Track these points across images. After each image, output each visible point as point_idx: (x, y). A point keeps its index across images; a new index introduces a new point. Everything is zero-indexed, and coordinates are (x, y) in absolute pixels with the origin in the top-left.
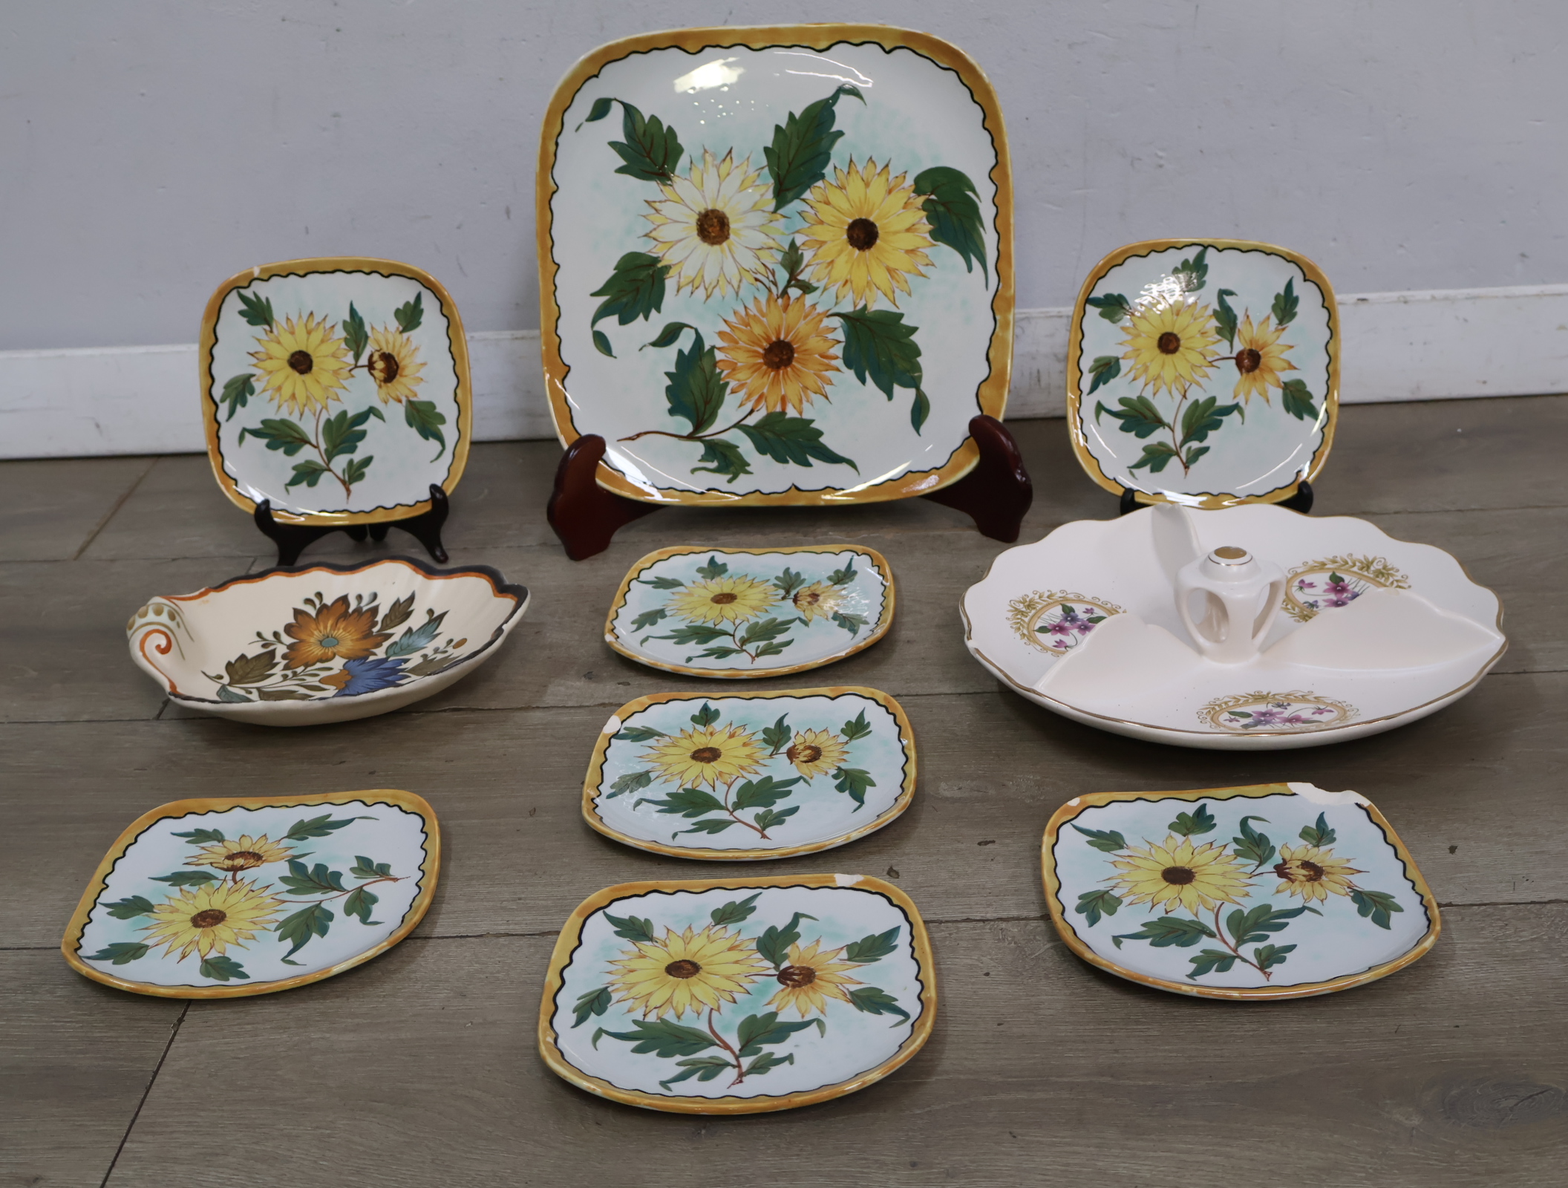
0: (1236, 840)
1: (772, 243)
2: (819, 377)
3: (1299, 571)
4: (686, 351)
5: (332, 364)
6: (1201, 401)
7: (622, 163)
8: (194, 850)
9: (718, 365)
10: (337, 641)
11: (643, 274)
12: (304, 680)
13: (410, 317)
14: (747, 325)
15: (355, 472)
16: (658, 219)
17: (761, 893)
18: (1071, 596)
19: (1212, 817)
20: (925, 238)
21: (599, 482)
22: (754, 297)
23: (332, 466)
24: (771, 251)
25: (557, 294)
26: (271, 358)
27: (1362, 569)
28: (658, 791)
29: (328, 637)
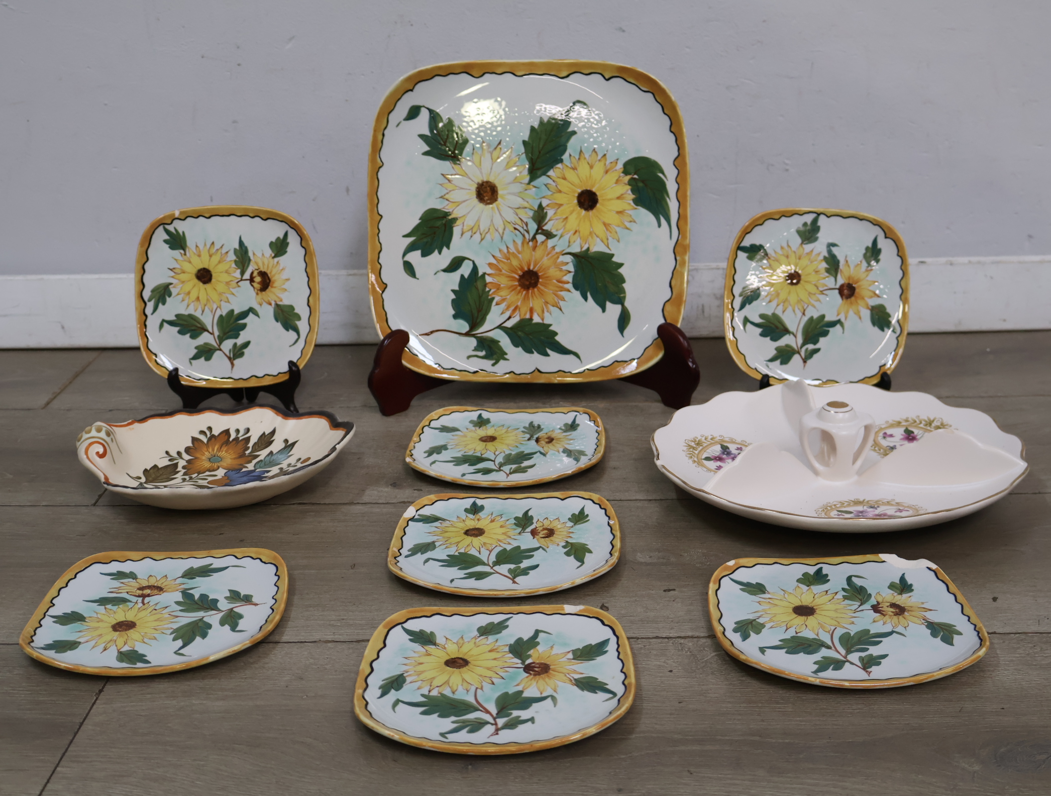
0: (843, 589)
1: (526, 204)
2: (556, 295)
3: (883, 427)
4: (466, 276)
5: (225, 278)
6: (815, 317)
7: (427, 148)
8: (116, 584)
9: (487, 285)
10: (221, 459)
11: (438, 223)
12: (197, 482)
13: (279, 247)
14: (508, 259)
15: (237, 352)
16: (450, 186)
17: (512, 617)
18: (727, 439)
19: (827, 575)
20: (630, 204)
21: (404, 363)
22: (513, 240)
23: (222, 347)
24: (526, 210)
25: (380, 235)
26: (184, 272)
27: (926, 425)
28: (441, 553)
29: (215, 456)
